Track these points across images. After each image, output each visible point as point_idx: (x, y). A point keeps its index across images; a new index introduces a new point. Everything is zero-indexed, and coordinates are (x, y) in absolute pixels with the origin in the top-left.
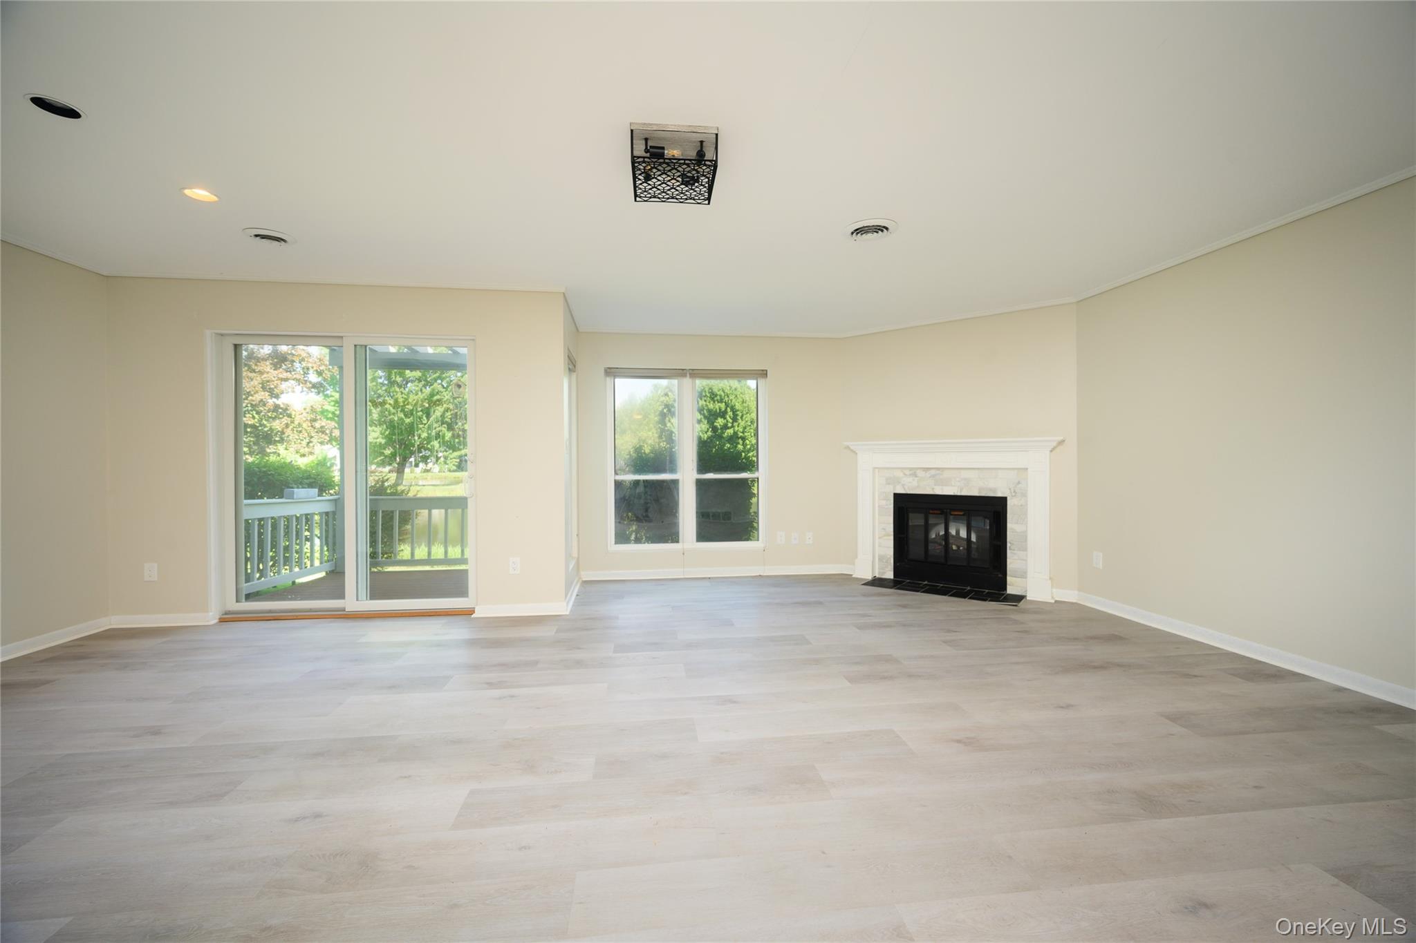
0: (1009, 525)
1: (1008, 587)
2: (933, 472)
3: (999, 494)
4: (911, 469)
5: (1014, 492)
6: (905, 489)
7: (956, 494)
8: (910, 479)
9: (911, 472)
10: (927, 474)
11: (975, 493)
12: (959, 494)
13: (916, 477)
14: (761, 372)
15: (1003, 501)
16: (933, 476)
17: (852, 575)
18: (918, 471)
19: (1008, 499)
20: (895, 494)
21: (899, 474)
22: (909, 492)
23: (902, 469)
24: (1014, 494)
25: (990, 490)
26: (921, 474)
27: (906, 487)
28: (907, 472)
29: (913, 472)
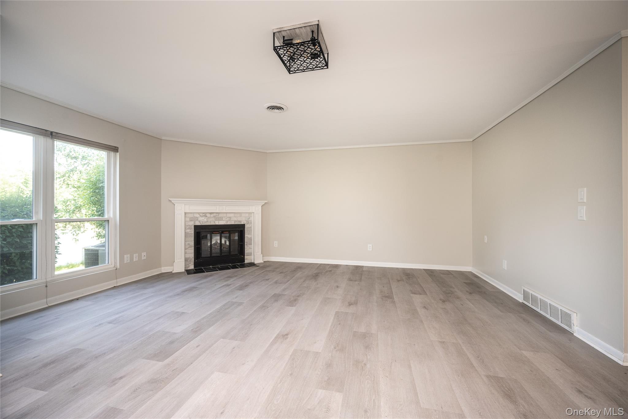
0: (246, 236)
1: (245, 260)
2: (215, 214)
3: (242, 223)
4: (203, 213)
5: (248, 222)
6: (200, 223)
7: (225, 224)
8: (203, 218)
9: (203, 215)
10: (212, 215)
11: (233, 223)
12: (226, 224)
13: (206, 217)
14: (114, 148)
15: (243, 226)
16: (214, 217)
17: (172, 272)
18: (207, 214)
19: (245, 225)
20: (194, 226)
21: (198, 216)
22: (203, 224)
23: (199, 213)
24: (248, 223)
25: (239, 221)
26: (208, 215)
27: (201, 222)
28: (201, 215)
29: (205, 214)
